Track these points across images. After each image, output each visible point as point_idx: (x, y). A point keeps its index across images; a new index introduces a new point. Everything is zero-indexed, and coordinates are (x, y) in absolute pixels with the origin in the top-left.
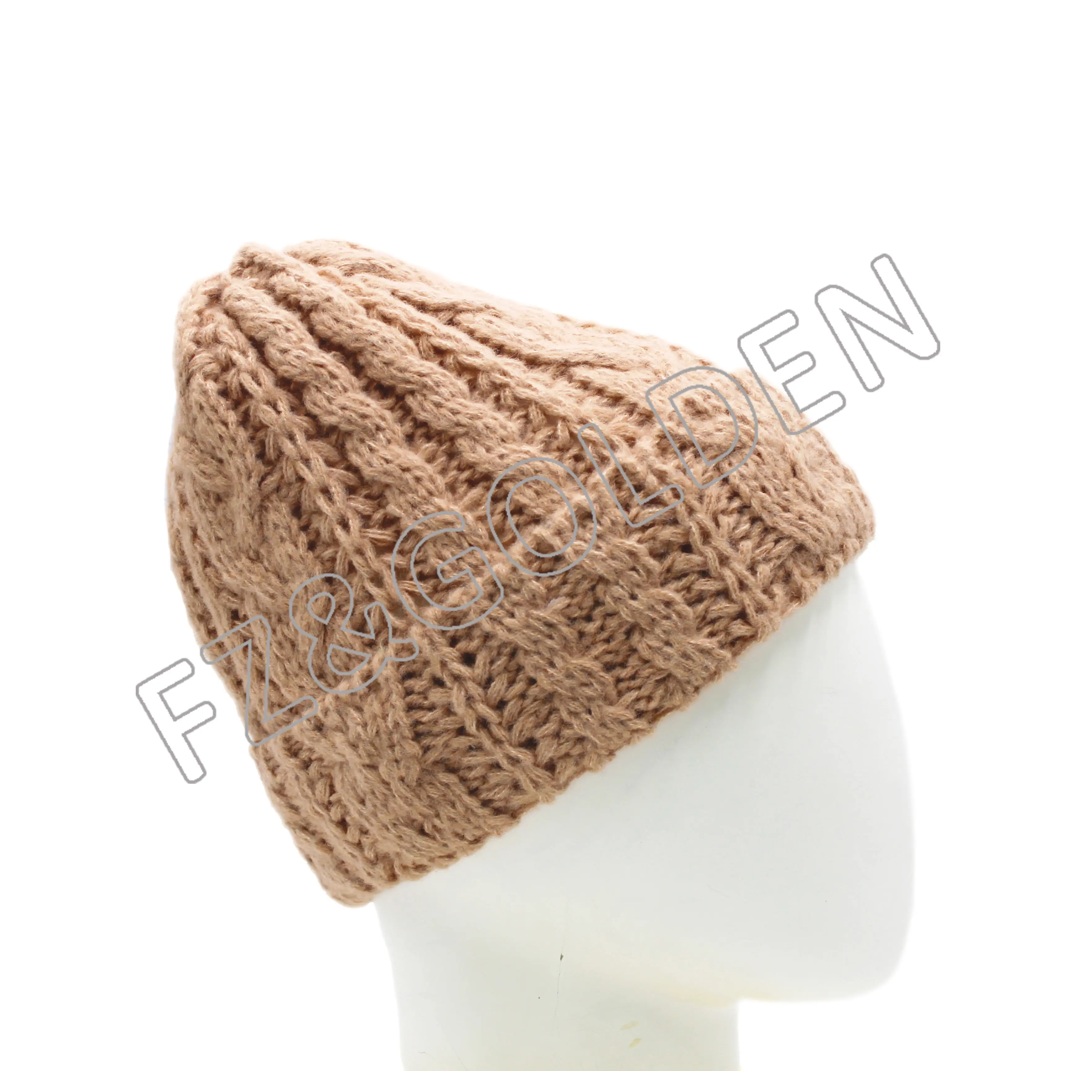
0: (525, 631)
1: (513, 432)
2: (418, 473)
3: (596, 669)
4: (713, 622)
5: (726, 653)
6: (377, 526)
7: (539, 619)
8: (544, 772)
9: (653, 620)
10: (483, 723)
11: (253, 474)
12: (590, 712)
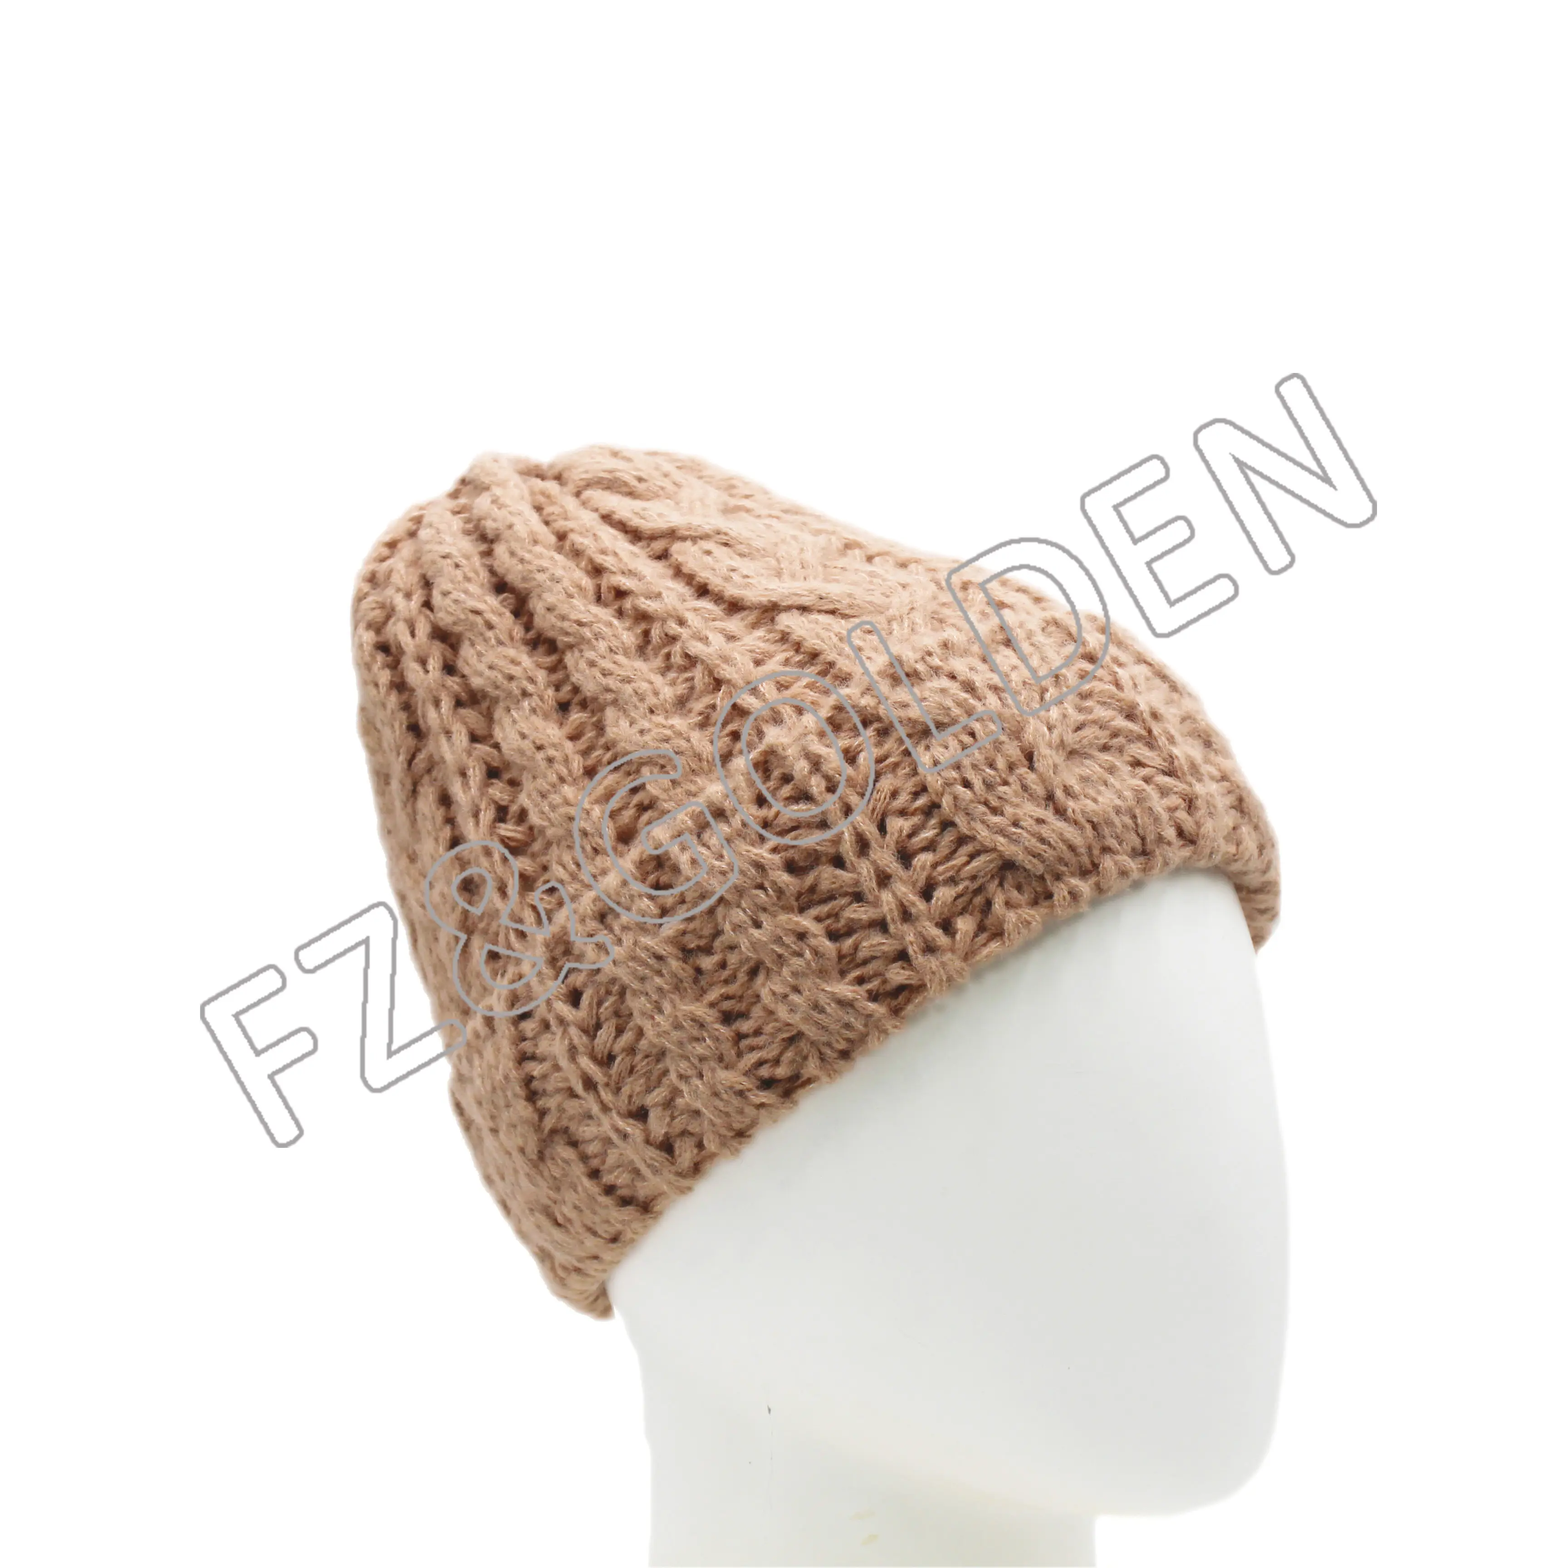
0: (630, 964)
1: (666, 701)
2: (551, 752)
3: (709, 1019)
4: (865, 962)
5: (878, 1009)
6: (513, 820)
7: (647, 949)
8: (658, 1152)
9: (780, 956)
10: (589, 1084)
11: (401, 751)
12: (701, 1076)
